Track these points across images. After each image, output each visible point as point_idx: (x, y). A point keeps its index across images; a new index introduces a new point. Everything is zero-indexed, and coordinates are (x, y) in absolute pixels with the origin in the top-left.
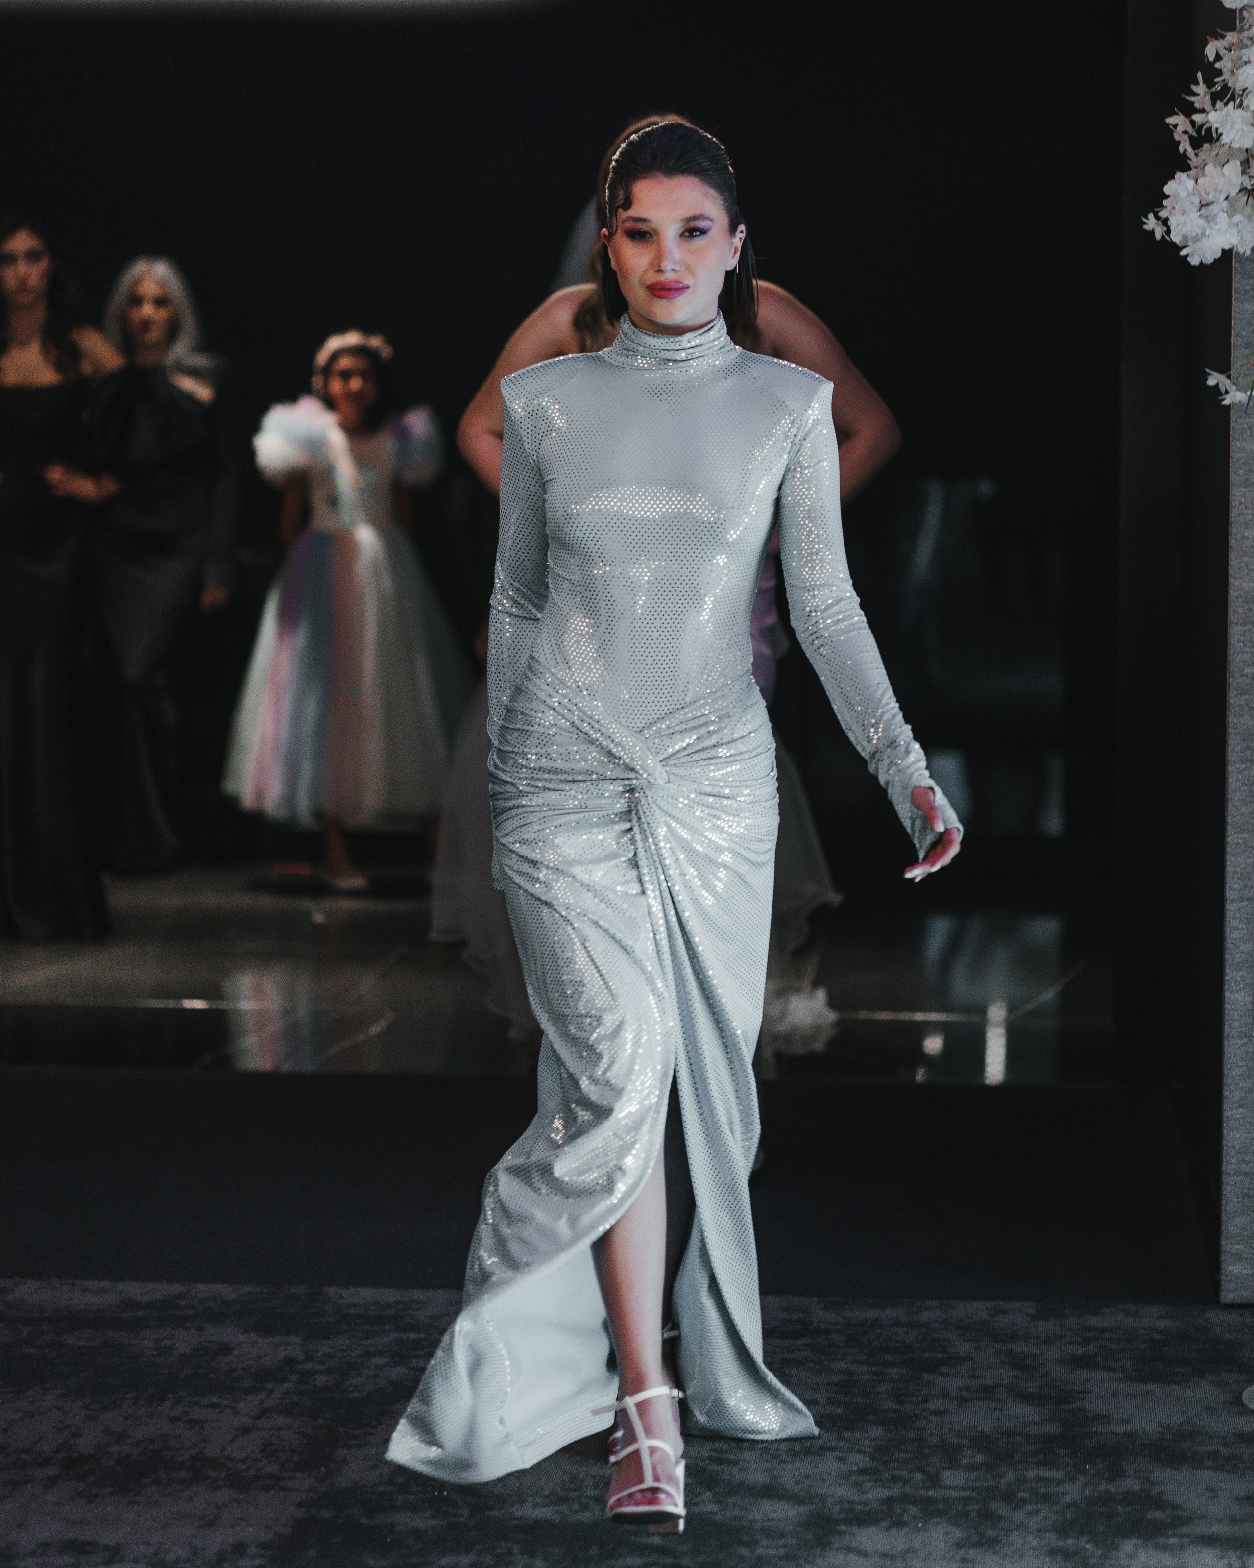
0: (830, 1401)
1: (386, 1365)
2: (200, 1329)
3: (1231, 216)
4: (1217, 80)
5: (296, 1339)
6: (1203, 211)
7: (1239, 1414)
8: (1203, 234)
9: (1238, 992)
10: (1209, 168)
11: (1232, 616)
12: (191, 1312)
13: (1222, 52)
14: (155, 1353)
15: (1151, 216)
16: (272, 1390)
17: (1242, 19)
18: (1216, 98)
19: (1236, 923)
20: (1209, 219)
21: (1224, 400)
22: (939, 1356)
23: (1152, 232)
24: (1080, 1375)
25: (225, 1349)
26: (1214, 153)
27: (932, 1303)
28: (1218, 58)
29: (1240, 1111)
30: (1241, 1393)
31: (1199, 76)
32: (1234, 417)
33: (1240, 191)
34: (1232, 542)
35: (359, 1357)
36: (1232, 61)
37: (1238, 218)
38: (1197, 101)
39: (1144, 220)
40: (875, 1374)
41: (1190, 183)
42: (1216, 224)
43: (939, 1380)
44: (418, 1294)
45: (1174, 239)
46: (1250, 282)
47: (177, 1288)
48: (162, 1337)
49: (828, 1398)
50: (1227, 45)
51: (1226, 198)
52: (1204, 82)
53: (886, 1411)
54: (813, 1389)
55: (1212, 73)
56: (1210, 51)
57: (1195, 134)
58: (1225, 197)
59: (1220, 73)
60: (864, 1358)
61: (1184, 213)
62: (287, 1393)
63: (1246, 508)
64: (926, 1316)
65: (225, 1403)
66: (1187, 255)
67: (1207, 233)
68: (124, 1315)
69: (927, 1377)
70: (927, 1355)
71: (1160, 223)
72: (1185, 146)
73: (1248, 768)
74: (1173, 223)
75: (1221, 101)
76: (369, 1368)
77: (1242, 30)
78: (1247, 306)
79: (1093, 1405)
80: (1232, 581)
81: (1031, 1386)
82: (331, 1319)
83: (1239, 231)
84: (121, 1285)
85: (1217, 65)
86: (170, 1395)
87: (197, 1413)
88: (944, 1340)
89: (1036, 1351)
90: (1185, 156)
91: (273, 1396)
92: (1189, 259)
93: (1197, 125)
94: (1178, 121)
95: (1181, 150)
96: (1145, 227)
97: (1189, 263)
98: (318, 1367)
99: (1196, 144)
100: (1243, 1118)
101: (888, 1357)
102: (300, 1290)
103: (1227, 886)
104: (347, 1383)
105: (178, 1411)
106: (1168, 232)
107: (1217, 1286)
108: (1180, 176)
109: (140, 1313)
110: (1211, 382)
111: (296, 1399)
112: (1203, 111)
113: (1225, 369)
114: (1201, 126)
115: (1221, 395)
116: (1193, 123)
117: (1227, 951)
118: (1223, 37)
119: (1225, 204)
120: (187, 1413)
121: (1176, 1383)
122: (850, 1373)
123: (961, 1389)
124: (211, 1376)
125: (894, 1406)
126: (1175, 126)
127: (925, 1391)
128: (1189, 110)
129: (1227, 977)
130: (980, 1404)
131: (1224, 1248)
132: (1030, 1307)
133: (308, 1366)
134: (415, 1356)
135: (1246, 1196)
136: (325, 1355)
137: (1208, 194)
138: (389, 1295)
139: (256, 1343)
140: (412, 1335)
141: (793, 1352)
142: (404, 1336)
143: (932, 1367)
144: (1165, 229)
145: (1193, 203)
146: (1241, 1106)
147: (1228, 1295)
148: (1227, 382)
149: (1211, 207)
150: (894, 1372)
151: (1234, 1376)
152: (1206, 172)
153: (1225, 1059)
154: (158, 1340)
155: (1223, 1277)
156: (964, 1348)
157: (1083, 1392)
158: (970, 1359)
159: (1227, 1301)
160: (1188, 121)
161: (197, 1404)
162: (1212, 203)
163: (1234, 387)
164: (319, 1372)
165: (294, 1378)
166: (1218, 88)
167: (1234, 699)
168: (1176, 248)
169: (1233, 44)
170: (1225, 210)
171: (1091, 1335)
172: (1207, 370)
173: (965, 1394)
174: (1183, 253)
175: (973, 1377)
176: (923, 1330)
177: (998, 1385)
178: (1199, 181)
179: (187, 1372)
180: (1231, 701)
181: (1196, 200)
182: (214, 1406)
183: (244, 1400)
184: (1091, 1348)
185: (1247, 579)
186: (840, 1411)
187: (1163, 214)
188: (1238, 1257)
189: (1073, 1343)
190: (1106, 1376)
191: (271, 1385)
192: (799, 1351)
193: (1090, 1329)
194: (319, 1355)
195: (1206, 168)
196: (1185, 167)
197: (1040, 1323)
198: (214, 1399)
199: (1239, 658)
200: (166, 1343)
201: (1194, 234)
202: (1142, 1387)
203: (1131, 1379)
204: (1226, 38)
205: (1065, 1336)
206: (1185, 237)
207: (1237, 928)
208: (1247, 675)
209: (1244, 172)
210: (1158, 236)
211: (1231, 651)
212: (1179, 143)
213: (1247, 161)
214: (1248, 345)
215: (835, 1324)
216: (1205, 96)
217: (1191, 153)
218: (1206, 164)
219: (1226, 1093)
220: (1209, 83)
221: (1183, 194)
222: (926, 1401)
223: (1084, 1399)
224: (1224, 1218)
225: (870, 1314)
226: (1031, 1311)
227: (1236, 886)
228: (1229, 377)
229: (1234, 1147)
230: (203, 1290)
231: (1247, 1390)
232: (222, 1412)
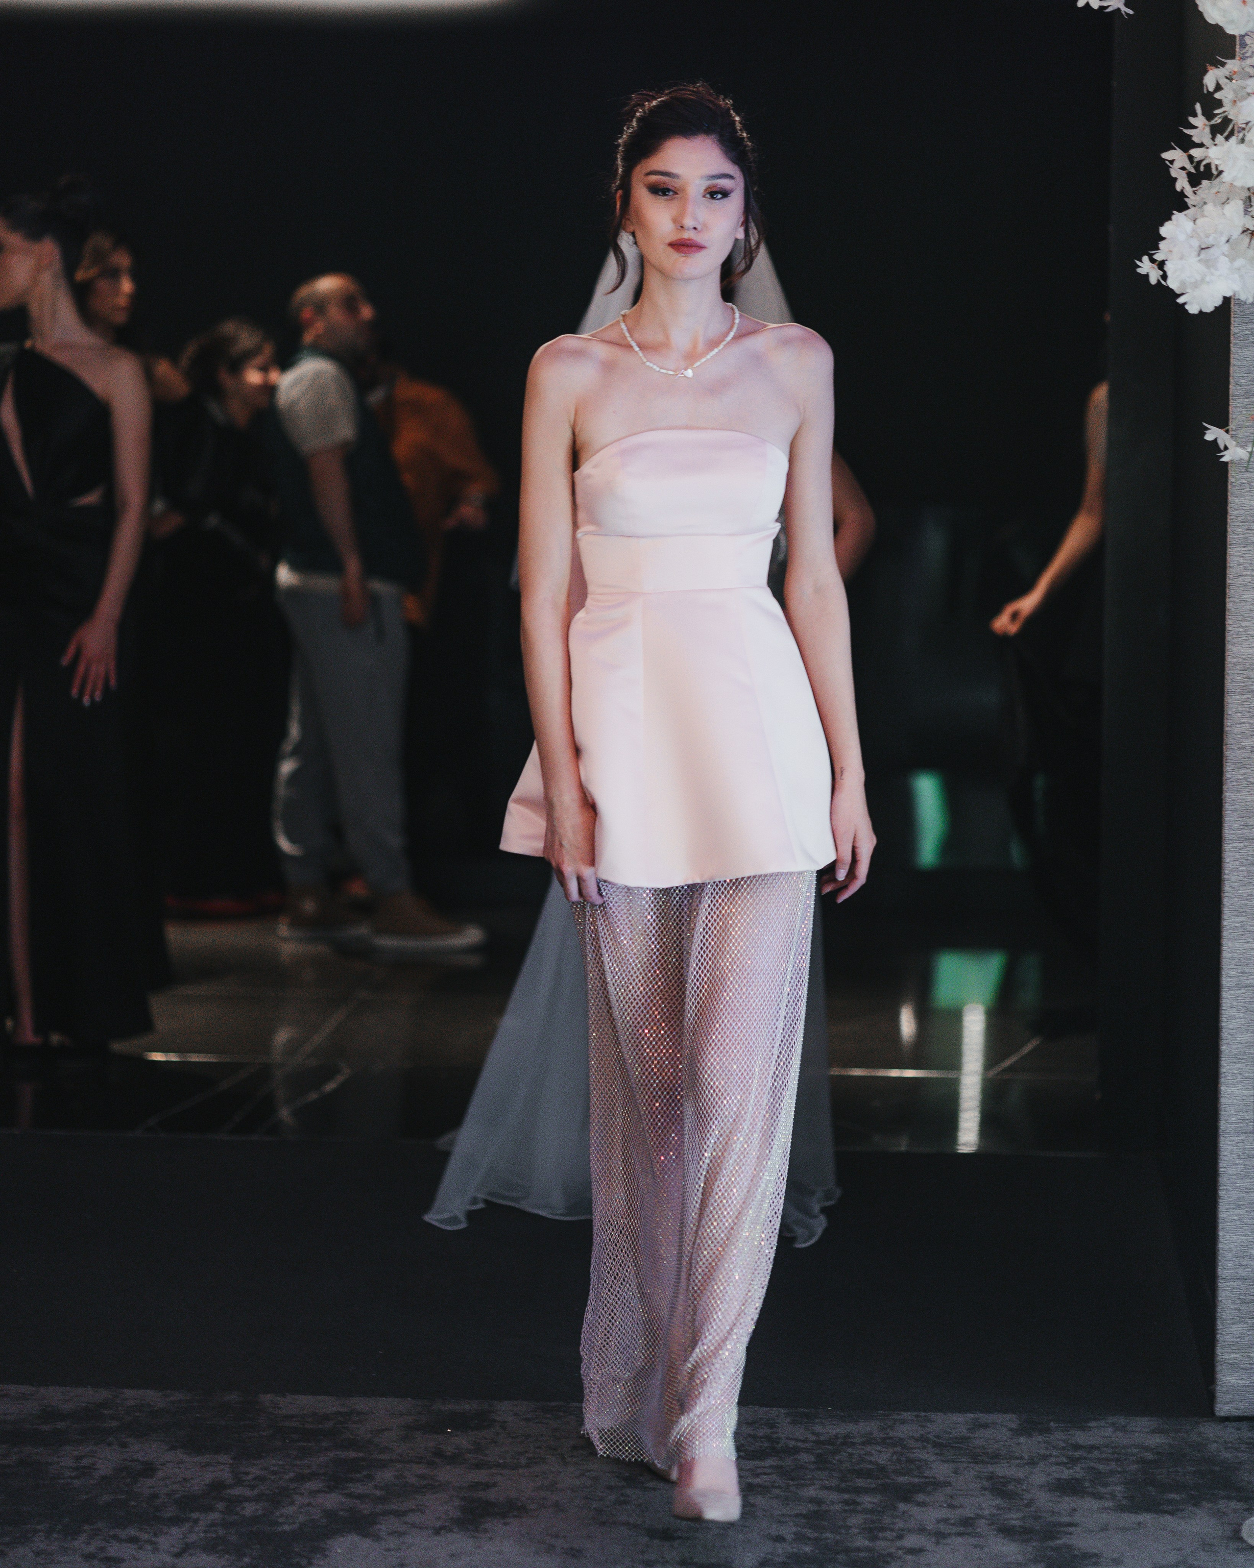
0: (799, 1538)
1: (319, 1491)
2: (124, 1445)
3: (1232, 260)
4: (1216, 112)
5: (224, 1458)
6: (1204, 254)
7: (1239, 1550)
8: (1203, 280)
9: (1234, 1085)
10: (1209, 208)
11: (1229, 685)
12: (114, 1424)
13: (1223, 82)
14: (74, 1474)
15: (1145, 258)
16: (196, 1521)
17: (1244, 45)
18: (1216, 130)
19: (1233, 1012)
20: (1209, 264)
21: (1222, 456)
22: (916, 1480)
23: (1147, 276)
24: (1068, 1502)
25: (149, 1469)
26: (1214, 190)
27: (907, 1415)
28: (1218, 88)
29: (1237, 1212)
30: (1241, 1525)
31: (1198, 107)
32: (1232, 473)
33: (1244, 232)
34: (1230, 605)
35: (292, 1480)
36: (1234, 91)
37: (1240, 262)
38: (1196, 135)
39: (1138, 263)
40: (846, 1502)
41: (1188, 225)
42: (1217, 269)
43: (915, 1510)
44: (360, 1404)
45: (1171, 286)
46: (1250, 326)
47: (103, 1394)
48: (83, 1454)
49: (795, 1534)
50: (1227, 74)
51: (1228, 241)
52: (1203, 114)
53: (858, 1549)
54: (780, 1522)
55: (1211, 104)
56: (1210, 80)
57: (1193, 171)
58: (1226, 239)
59: (1219, 104)
60: (834, 1483)
61: (1182, 258)
62: (212, 1525)
63: (1246, 569)
64: (903, 1431)
65: (145, 1537)
66: (1185, 303)
67: (1208, 279)
68: (44, 1427)
69: (902, 1506)
70: (902, 1479)
71: (1155, 266)
72: (1183, 184)
73: (1246, 846)
74: (1168, 267)
75: (1222, 135)
76: (302, 1494)
77: (1243, 58)
78: (1246, 353)
79: (1082, 1542)
80: (1229, 647)
81: (1014, 1518)
82: (264, 1434)
83: (1241, 277)
84: (42, 1390)
85: (1217, 96)
86: (86, 1527)
87: (114, 1549)
88: (919, 1461)
89: (1020, 1474)
90: (1182, 195)
91: (196, 1529)
92: (1187, 307)
93: (1196, 160)
94: (1175, 157)
95: (1178, 188)
96: (1139, 270)
97: (1187, 310)
98: (247, 1492)
99: (1195, 180)
100: (1240, 1219)
101: (860, 1482)
102: (233, 1397)
103: (1223, 973)
104: (277, 1513)
105: (91, 1549)
106: (1165, 277)
107: (1211, 1397)
108: (1177, 216)
109: (61, 1425)
110: (1209, 437)
111: (222, 1532)
112: (1201, 145)
113: (1223, 422)
114: (1200, 162)
115: (1221, 451)
116: (1191, 158)
117: (1223, 1042)
118: (1223, 64)
119: (1226, 248)
120: (103, 1549)
121: (1171, 1513)
122: (818, 1502)
123: (938, 1522)
124: (133, 1503)
125: (867, 1543)
126: (1172, 162)
127: (900, 1524)
128: (1187, 144)
129: (1223, 1070)
130: (960, 1540)
131: (1219, 1358)
132: (1011, 1420)
133: (237, 1491)
134: (352, 1480)
135: (1243, 1302)
136: (256, 1478)
137: (1208, 236)
138: (328, 1404)
139: (182, 1462)
140: (352, 1454)
141: (757, 1476)
142: (342, 1454)
143: (906, 1494)
144: (1161, 273)
145: (1191, 246)
146: (1239, 1207)
147: (1223, 1408)
148: (1227, 437)
149: (1211, 251)
150: (867, 1501)
151: (1234, 1504)
152: (1206, 213)
153: (1221, 1157)
154: (78, 1458)
155: (1218, 1388)
156: (940, 1470)
157: (1071, 1525)
158: (948, 1484)
159: (1223, 1414)
160: (1185, 155)
161: (116, 1537)
162: (1213, 245)
163: (1234, 443)
164: (248, 1499)
165: (221, 1506)
166: (1217, 120)
167: (1231, 772)
168: (1174, 295)
169: (1235, 72)
170: (1226, 253)
171: (1077, 1454)
172: (1205, 424)
173: (942, 1527)
174: (1180, 300)
175: (951, 1506)
176: (898, 1449)
177: (979, 1517)
178: (1197, 222)
179: (106, 1498)
180: (1228, 775)
181: (1196, 244)
182: (133, 1540)
183: (166, 1533)
184: (1077, 1471)
185: (1245, 644)
186: (807, 1549)
187: (1158, 257)
188: (1234, 1366)
189: (1058, 1464)
190: (1095, 1504)
191: (194, 1515)
192: (765, 1474)
193: (1076, 1447)
194: (250, 1477)
195: (1205, 207)
196: (1182, 205)
197: (1022, 1440)
198: (132, 1531)
199: (1237, 729)
200: (86, 1462)
201: (1193, 280)
202: (1132, 1519)
203: (1122, 1509)
204: (1227, 66)
205: (1050, 1455)
206: (1183, 283)
207: (1234, 1018)
208: (1244, 748)
209: (1246, 212)
210: (1153, 281)
211: (1228, 723)
212: (1176, 179)
213: (1249, 198)
214: (1247, 395)
215: (803, 1441)
216: (1204, 129)
217: (1188, 190)
218: (1205, 203)
219: (1222, 1193)
220: (1209, 115)
221: (1182, 237)
222: (900, 1537)
223: (1071, 1534)
224: (1219, 1326)
225: (842, 1429)
226: (1013, 1426)
227: (1233, 973)
228: (1227, 432)
229: (1230, 1250)
230: (131, 1396)
231: (1247, 1522)
232: (141, 1548)
